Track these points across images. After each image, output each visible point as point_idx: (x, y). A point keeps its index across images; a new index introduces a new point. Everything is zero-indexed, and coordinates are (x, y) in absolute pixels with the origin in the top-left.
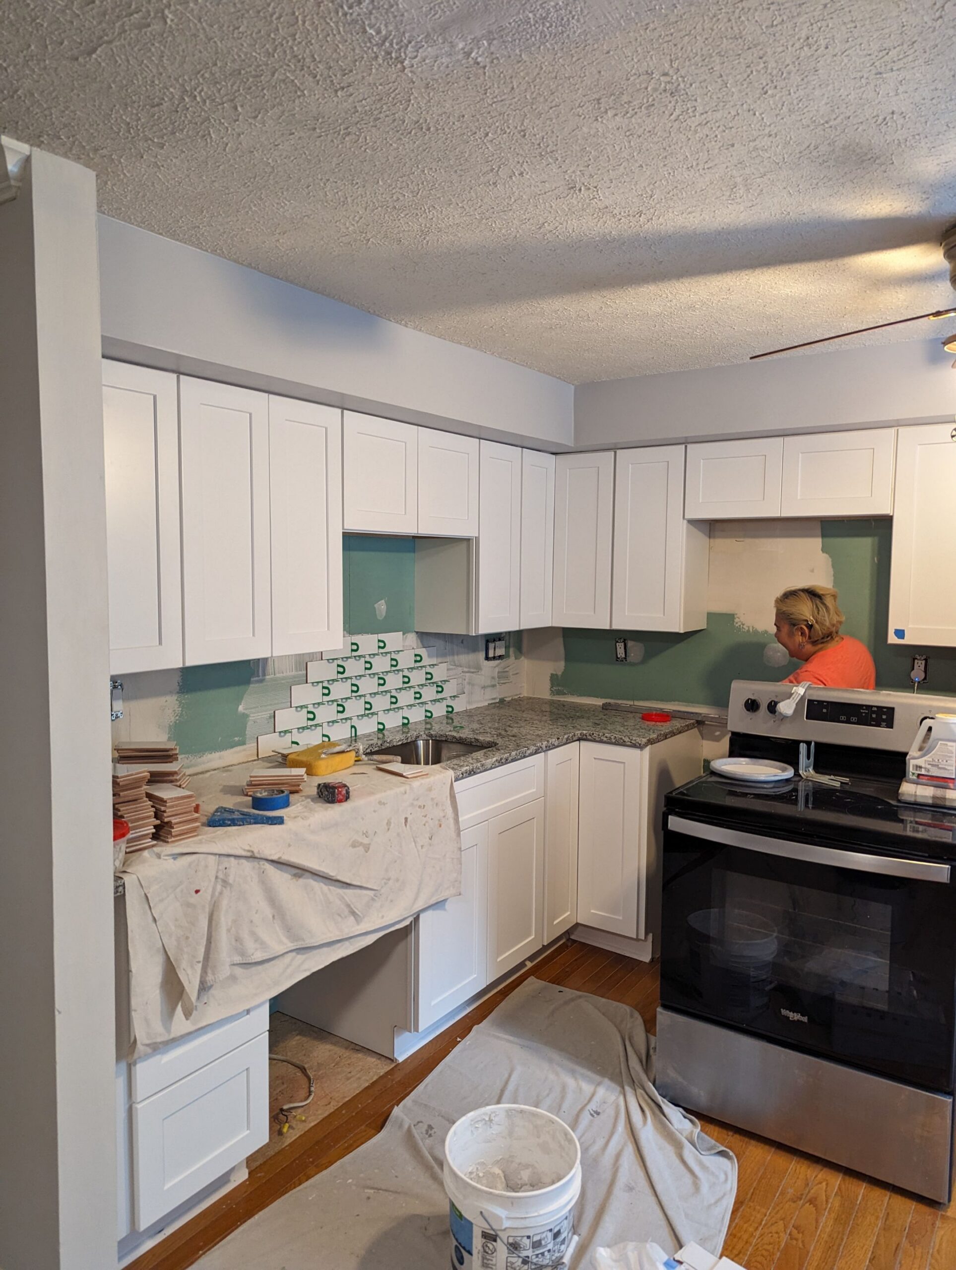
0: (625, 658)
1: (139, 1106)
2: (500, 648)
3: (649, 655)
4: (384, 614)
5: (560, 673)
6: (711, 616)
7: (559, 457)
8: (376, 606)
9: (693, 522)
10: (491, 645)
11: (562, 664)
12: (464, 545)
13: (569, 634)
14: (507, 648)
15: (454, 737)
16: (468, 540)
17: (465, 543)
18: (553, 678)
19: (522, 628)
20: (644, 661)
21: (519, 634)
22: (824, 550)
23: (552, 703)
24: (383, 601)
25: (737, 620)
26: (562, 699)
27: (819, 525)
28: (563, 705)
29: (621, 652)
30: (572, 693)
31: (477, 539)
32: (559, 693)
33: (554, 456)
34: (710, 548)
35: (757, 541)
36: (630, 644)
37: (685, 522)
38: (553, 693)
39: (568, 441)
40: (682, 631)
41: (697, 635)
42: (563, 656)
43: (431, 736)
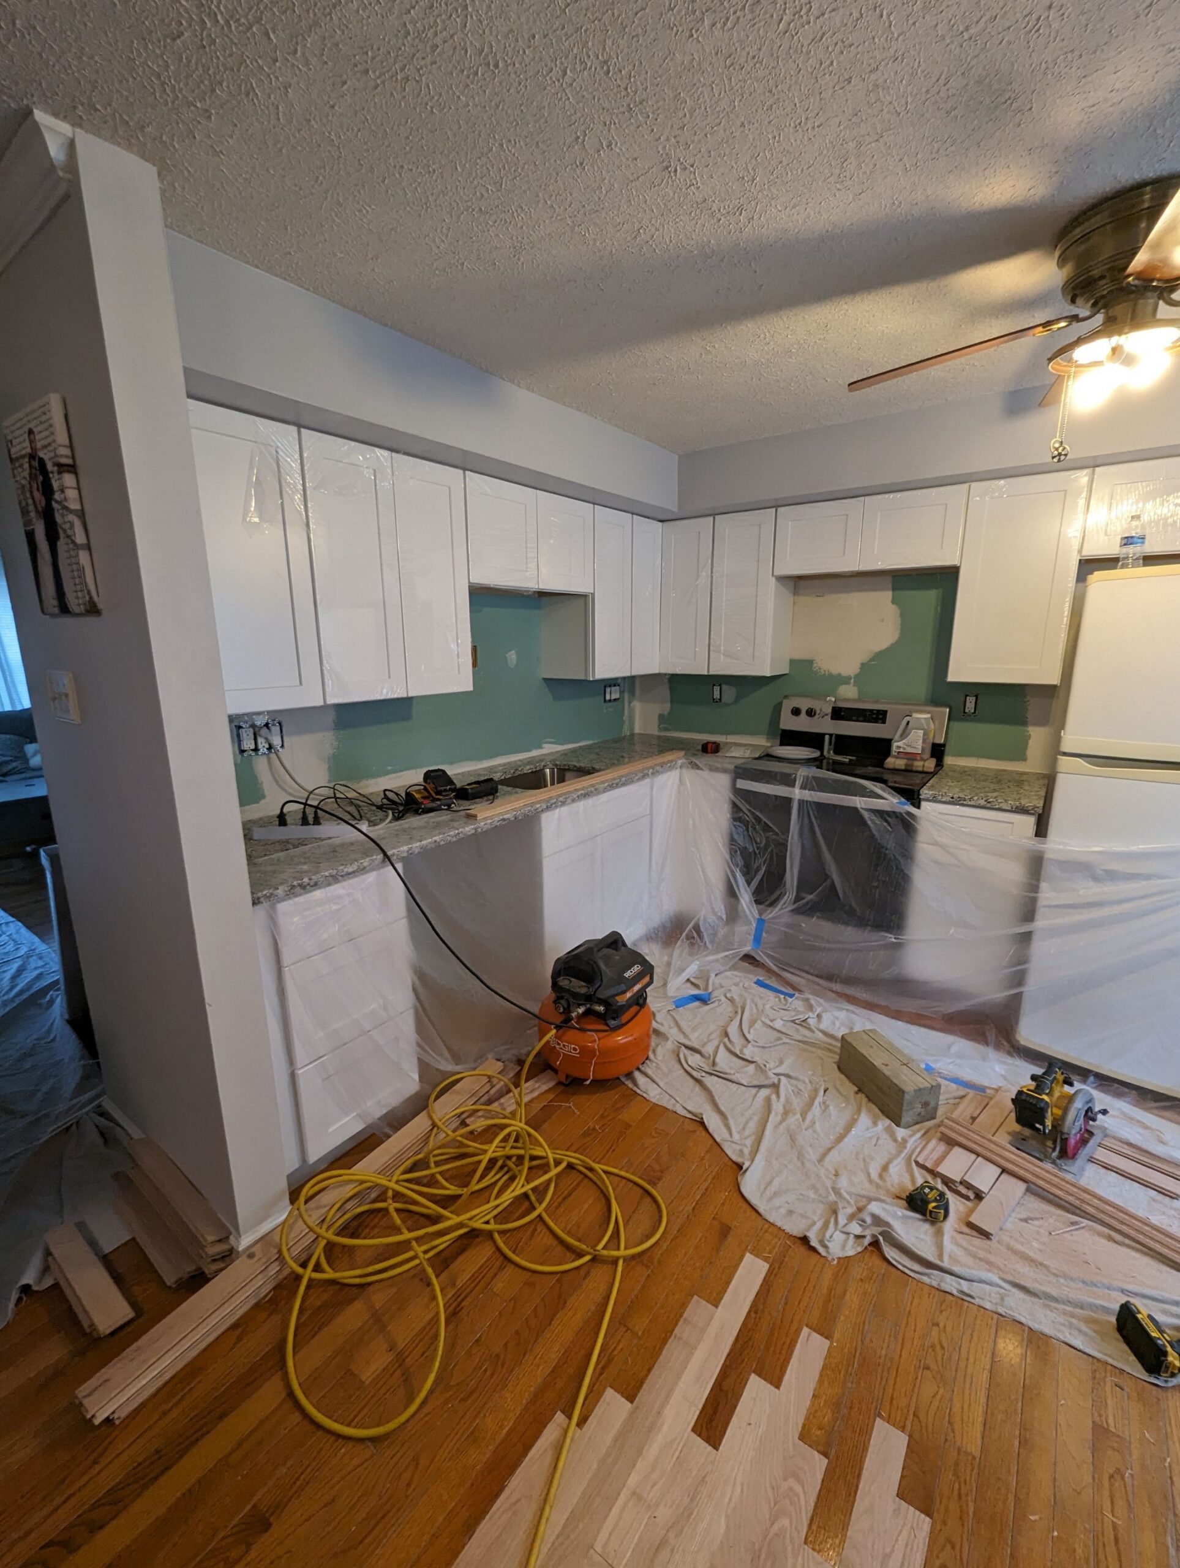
0: (720, 699)
1: (300, 1072)
2: (616, 693)
3: (739, 698)
4: (515, 663)
5: (666, 713)
6: (792, 662)
7: (665, 524)
8: (507, 655)
9: (782, 579)
10: (608, 690)
11: (668, 705)
12: (581, 601)
13: (675, 680)
14: (622, 692)
15: (575, 766)
16: (583, 597)
17: (583, 599)
18: (661, 717)
19: (634, 673)
20: (736, 702)
21: (632, 679)
22: (893, 602)
23: (659, 737)
24: (513, 652)
25: (815, 665)
26: (668, 734)
27: (888, 581)
28: (668, 739)
29: (717, 695)
30: (677, 730)
31: (593, 594)
32: (666, 729)
33: (660, 524)
34: (794, 603)
35: (835, 596)
36: (724, 687)
37: (774, 579)
38: (660, 730)
39: (671, 504)
40: (768, 675)
41: (781, 679)
42: (669, 698)
43: (556, 765)
